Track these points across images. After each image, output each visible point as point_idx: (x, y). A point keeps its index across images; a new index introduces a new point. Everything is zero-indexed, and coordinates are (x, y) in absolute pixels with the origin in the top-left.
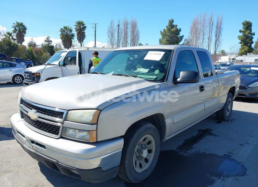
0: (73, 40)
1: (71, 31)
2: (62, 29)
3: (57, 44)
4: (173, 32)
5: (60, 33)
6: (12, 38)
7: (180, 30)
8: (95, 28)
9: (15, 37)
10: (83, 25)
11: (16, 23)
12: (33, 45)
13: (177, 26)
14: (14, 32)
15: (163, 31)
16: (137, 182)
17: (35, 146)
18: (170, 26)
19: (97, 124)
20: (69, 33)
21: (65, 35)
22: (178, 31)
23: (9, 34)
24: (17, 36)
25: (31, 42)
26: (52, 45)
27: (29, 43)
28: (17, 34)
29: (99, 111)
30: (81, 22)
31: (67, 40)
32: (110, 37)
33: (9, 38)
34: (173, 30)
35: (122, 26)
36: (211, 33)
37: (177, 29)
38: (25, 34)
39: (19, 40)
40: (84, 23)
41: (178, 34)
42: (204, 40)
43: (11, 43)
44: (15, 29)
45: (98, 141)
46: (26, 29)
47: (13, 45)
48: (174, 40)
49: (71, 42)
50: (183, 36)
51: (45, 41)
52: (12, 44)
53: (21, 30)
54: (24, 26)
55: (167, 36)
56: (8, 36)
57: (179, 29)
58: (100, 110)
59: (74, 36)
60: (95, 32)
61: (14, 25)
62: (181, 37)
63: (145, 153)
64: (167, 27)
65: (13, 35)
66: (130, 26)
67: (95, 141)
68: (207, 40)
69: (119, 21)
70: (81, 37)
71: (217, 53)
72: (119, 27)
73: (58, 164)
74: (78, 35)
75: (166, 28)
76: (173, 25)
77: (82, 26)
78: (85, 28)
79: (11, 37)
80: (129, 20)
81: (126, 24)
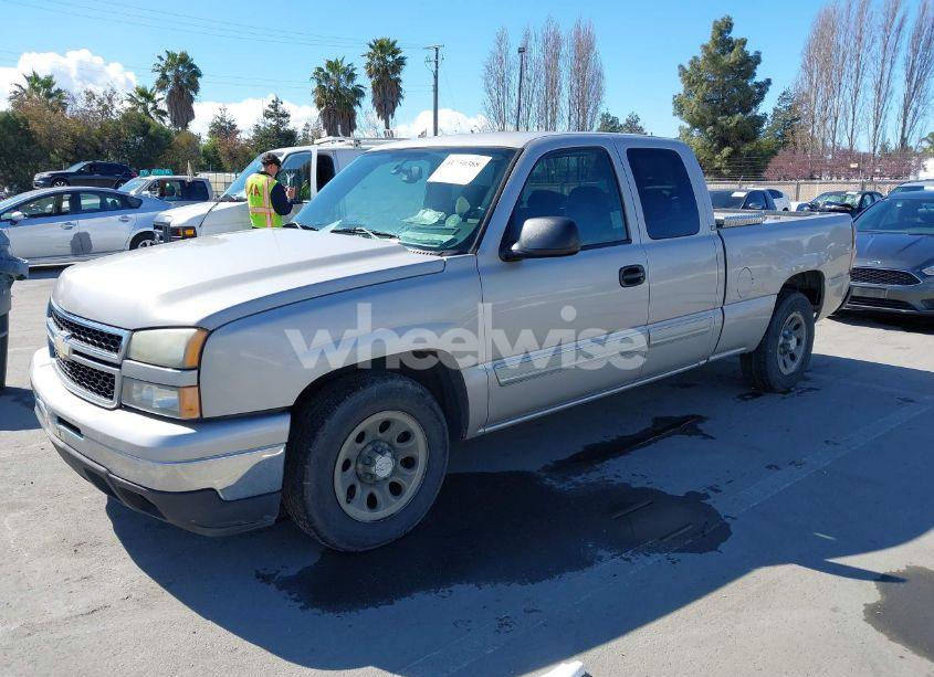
0: (357, 108)
1: (351, 77)
2: (320, 69)
3: (307, 125)
4: (730, 69)
5: (314, 85)
6: (155, 108)
7: (757, 59)
8: (437, 63)
9: (163, 106)
10: (395, 52)
11: (165, 57)
12: (224, 130)
13: (743, 42)
14: (161, 86)
15: (688, 67)
16: (354, 550)
17: (65, 432)
18: (716, 43)
19: (198, 368)
20: (343, 84)
21: (330, 91)
22: (749, 64)
23: (143, 93)
24: (169, 101)
25: (222, 120)
26: (290, 127)
27: (214, 125)
28: (171, 93)
29: (204, 334)
30: (388, 42)
31: (338, 109)
32: (495, 94)
33: (145, 109)
34: (732, 57)
35: (536, 53)
36: (888, 65)
37: (746, 55)
38: (196, 93)
39: (176, 113)
40: (397, 46)
41: (750, 73)
42: (860, 96)
43: (148, 126)
44: (164, 76)
45: (205, 416)
46: (200, 75)
47: (157, 132)
48: (732, 99)
49: (352, 116)
50: (769, 82)
51: (267, 115)
52: (152, 131)
53: (182, 80)
54: (192, 66)
55: (705, 85)
56: (142, 100)
57: (751, 55)
58: (208, 329)
59: (362, 94)
60: (436, 77)
61: (158, 61)
62: (758, 85)
63: (384, 466)
64: (705, 47)
65: (157, 96)
66: (566, 50)
67: (197, 415)
68: (871, 95)
69: (527, 36)
70: (388, 97)
71: (912, 143)
72: (524, 54)
73: (110, 478)
74: (375, 89)
75: (700, 54)
76: (730, 41)
77: (390, 59)
78: (401, 62)
79: (150, 105)
80: (566, 30)
81: (553, 45)
